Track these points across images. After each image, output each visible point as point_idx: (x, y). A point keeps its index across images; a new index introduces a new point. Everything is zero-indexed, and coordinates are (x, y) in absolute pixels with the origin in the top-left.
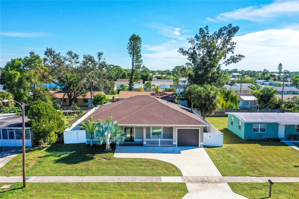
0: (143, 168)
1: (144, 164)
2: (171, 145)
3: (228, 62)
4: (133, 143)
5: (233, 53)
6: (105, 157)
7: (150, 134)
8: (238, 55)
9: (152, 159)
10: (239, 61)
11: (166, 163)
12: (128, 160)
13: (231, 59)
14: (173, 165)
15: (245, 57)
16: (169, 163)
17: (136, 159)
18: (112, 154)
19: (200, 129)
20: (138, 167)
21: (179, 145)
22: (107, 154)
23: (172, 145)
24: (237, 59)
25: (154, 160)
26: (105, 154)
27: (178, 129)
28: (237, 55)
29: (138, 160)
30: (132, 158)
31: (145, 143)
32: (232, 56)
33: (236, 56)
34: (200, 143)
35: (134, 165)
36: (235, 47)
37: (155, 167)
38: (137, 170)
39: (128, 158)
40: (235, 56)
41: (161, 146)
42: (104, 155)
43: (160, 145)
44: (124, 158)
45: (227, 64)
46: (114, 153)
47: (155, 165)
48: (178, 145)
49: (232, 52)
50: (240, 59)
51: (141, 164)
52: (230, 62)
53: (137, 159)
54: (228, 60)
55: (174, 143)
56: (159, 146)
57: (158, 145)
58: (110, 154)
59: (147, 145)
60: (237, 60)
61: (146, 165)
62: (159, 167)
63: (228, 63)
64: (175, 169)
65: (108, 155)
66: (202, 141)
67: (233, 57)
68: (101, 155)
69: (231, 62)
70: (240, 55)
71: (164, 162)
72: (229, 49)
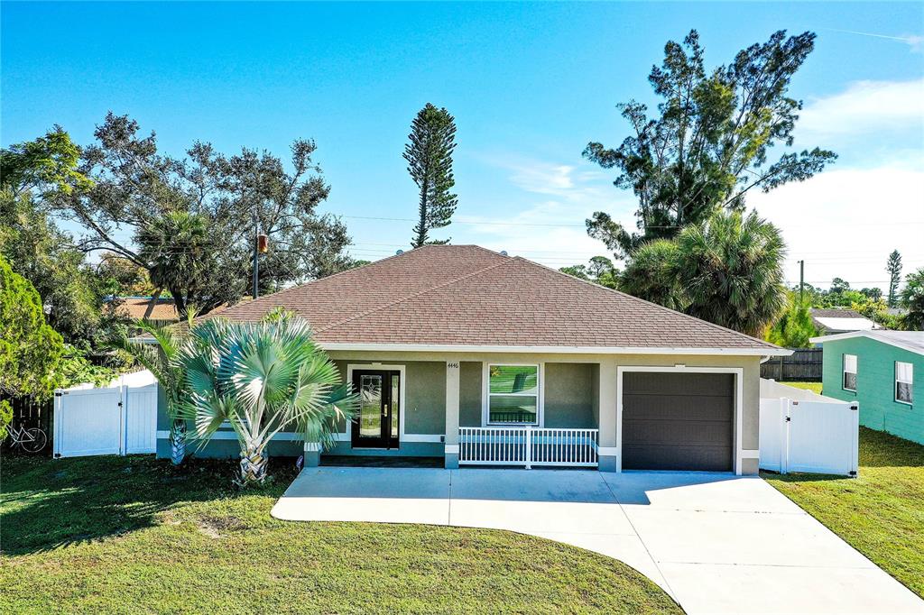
0: (435, 579)
1: (441, 557)
2: (590, 464)
3: (771, 178)
4: (392, 452)
5: (790, 142)
6: (224, 514)
7: (478, 405)
8: (809, 153)
9: (492, 532)
10: (817, 175)
11: (576, 551)
12: (352, 531)
13: (783, 167)
14: (616, 567)
15: (836, 158)
16: (591, 555)
17: (395, 528)
18: (268, 500)
19: (739, 372)
20: (402, 576)
21: (633, 461)
22: (239, 503)
23: (595, 464)
24: (808, 165)
25: (505, 533)
26: (228, 501)
27: (625, 374)
28: (805, 153)
29: (406, 535)
30: (371, 524)
31: (451, 449)
32: (789, 154)
33: (802, 154)
34: (742, 455)
35: (378, 559)
36: (797, 117)
37: (505, 581)
38: (395, 594)
39: (351, 524)
40: (799, 154)
41: (533, 467)
42: (219, 507)
43: (528, 463)
44: (326, 524)
45: (768, 185)
46: (277, 495)
47: (507, 567)
48: (627, 465)
49: (787, 139)
50: (820, 165)
51: (419, 555)
52: (777, 177)
53: (405, 526)
54: (774, 170)
55: (603, 451)
56: (523, 467)
57: (519, 463)
58: (255, 500)
59: (462, 462)
60: (809, 168)
61: (454, 566)
62: (533, 576)
63: (775, 183)
64: (636, 589)
65: (242, 505)
66: (754, 444)
67: (790, 161)
68: (204, 506)
69: (785, 179)
70: (816, 152)
71: (560, 547)
72: (777, 128)
